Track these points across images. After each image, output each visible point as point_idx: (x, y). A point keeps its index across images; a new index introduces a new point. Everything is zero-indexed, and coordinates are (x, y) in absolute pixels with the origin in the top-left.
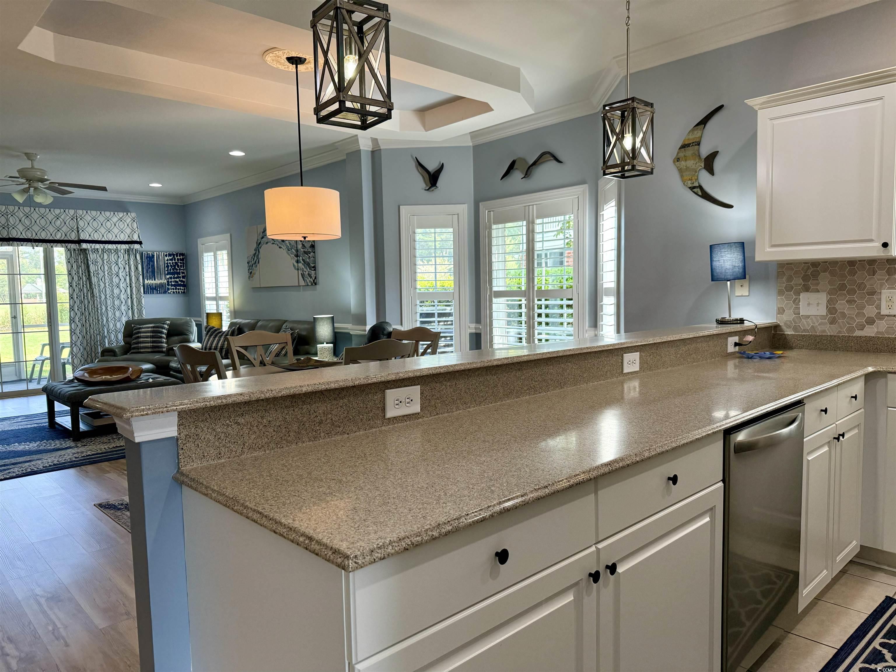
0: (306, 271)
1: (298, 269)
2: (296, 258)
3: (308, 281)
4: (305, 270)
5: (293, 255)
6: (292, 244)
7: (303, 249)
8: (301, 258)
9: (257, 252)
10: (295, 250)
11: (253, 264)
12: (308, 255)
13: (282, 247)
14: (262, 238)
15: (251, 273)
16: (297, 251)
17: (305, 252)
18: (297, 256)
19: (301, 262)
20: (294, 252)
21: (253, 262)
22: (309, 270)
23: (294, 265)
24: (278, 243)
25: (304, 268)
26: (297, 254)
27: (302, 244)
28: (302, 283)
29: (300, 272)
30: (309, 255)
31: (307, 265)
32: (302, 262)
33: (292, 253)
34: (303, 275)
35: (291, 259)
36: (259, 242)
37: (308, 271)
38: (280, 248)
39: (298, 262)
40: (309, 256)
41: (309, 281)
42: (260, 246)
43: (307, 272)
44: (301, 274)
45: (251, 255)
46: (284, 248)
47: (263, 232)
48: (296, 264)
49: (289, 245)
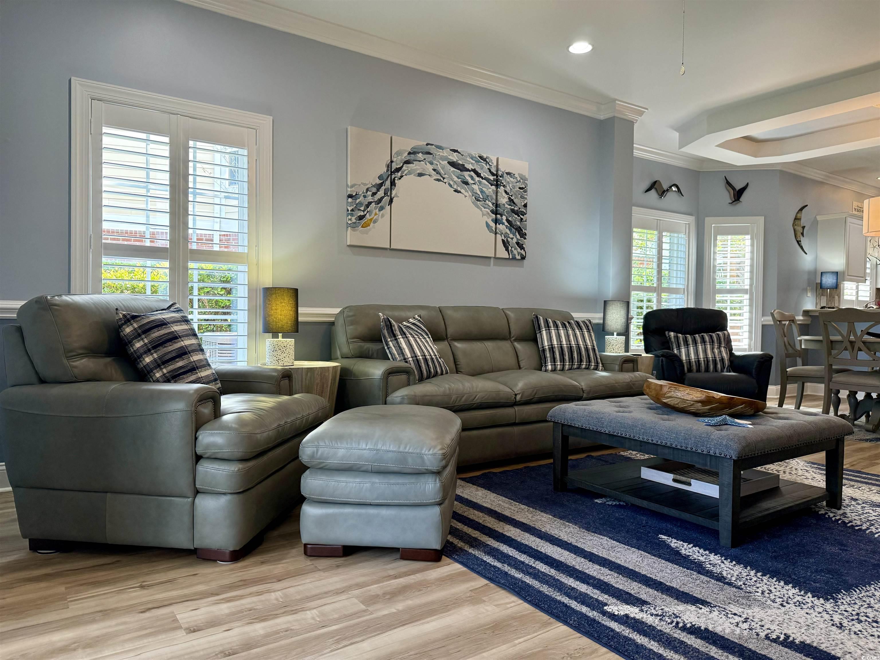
0: (512, 239)
1: (496, 233)
2: (494, 216)
3: (515, 252)
4: (511, 236)
5: (487, 210)
6: (487, 192)
7: (509, 205)
8: (504, 218)
9: (388, 183)
10: (493, 204)
11: (370, 203)
12: (519, 216)
13: (463, 191)
14: (407, 162)
15: (361, 218)
16: (497, 205)
17: (513, 211)
18: (495, 212)
19: (503, 224)
20: (491, 205)
21: (370, 199)
22: (518, 237)
23: (488, 225)
24: (452, 183)
25: (509, 232)
26: (496, 210)
27: (509, 198)
28: (502, 253)
29: (499, 238)
30: (522, 216)
31: (516, 229)
32: (506, 224)
33: (487, 206)
34: (506, 244)
35: (483, 215)
36: (394, 166)
37: (518, 239)
38: (456, 191)
39: (496, 221)
40: (522, 219)
41: (518, 253)
42: (399, 174)
43: (515, 240)
44: (503, 241)
45: (365, 184)
46: (466, 194)
47: (410, 153)
48: (493, 225)
49: (479, 192)
